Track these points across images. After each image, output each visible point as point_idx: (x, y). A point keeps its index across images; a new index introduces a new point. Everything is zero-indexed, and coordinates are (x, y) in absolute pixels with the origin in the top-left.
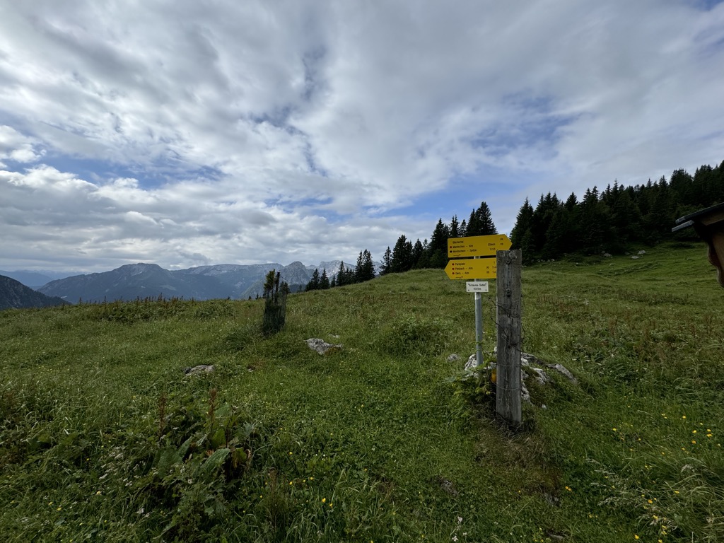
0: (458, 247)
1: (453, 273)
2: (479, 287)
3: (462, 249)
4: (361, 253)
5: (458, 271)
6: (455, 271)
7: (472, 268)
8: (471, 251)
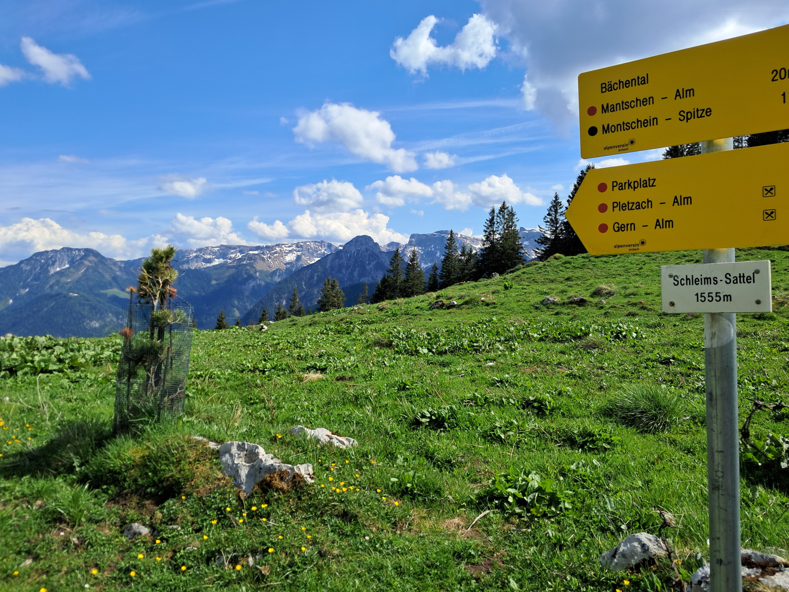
0: (626, 105)
1: (603, 228)
2: (723, 288)
3: (642, 113)
4: (493, 211)
5: (624, 217)
6: (611, 217)
7: (688, 200)
8: (686, 116)
